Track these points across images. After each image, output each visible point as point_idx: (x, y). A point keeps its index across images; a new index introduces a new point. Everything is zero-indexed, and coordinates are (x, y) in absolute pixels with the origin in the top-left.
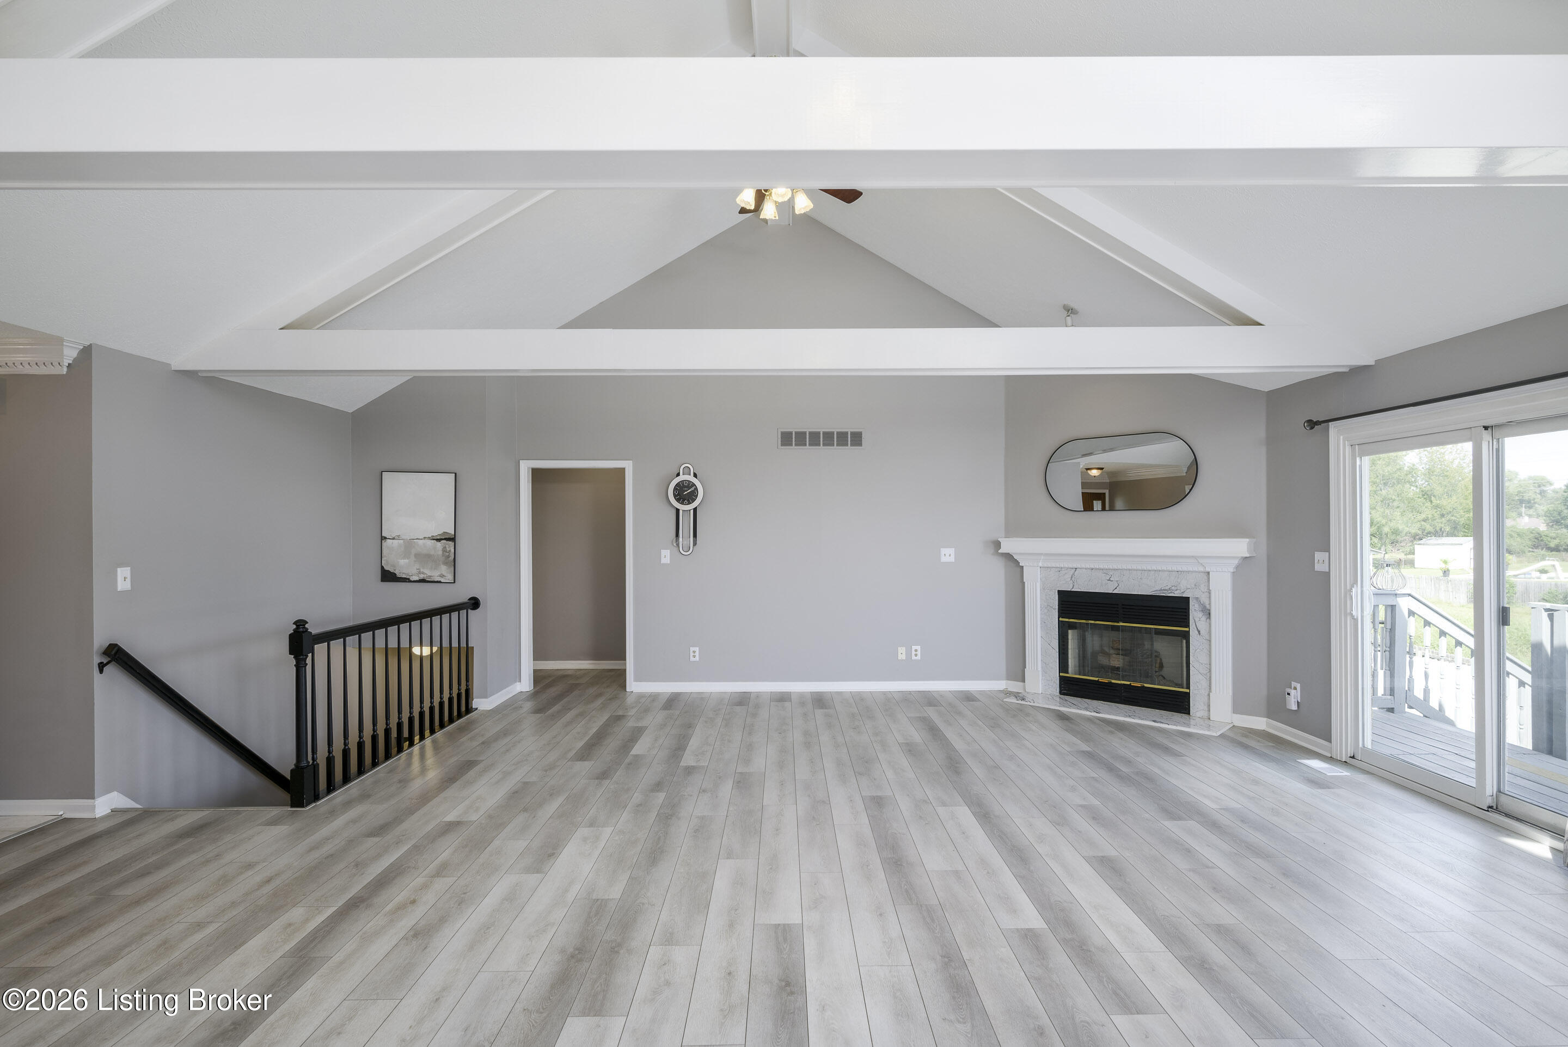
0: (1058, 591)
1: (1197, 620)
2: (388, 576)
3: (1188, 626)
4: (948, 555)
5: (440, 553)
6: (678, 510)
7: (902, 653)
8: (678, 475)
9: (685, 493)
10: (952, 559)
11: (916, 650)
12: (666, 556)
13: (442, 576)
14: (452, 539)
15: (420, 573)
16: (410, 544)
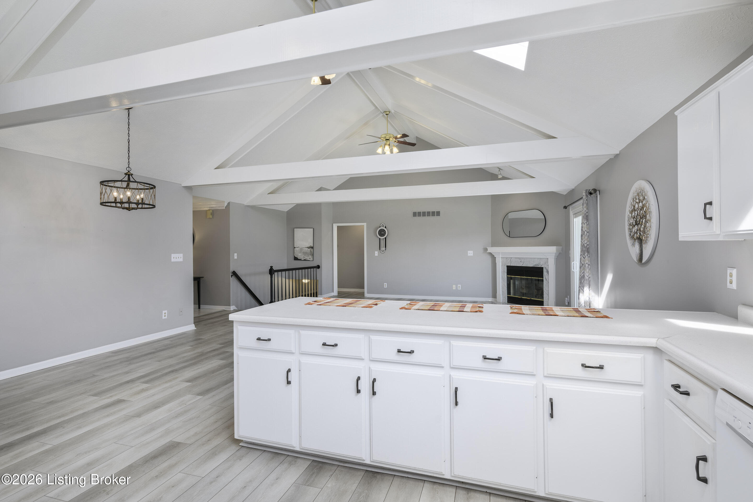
0: (507, 266)
1: (545, 275)
2: (296, 259)
3: (543, 278)
4: (470, 253)
5: (309, 252)
6: (380, 239)
7: (454, 287)
8: (380, 227)
9: (382, 233)
10: (472, 255)
11: (459, 286)
12: (376, 253)
13: (310, 259)
14: (312, 248)
15: (304, 258)
16: (301, 249)
